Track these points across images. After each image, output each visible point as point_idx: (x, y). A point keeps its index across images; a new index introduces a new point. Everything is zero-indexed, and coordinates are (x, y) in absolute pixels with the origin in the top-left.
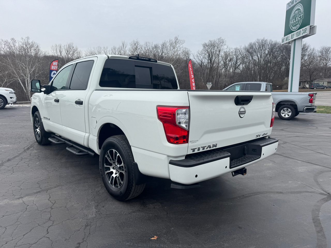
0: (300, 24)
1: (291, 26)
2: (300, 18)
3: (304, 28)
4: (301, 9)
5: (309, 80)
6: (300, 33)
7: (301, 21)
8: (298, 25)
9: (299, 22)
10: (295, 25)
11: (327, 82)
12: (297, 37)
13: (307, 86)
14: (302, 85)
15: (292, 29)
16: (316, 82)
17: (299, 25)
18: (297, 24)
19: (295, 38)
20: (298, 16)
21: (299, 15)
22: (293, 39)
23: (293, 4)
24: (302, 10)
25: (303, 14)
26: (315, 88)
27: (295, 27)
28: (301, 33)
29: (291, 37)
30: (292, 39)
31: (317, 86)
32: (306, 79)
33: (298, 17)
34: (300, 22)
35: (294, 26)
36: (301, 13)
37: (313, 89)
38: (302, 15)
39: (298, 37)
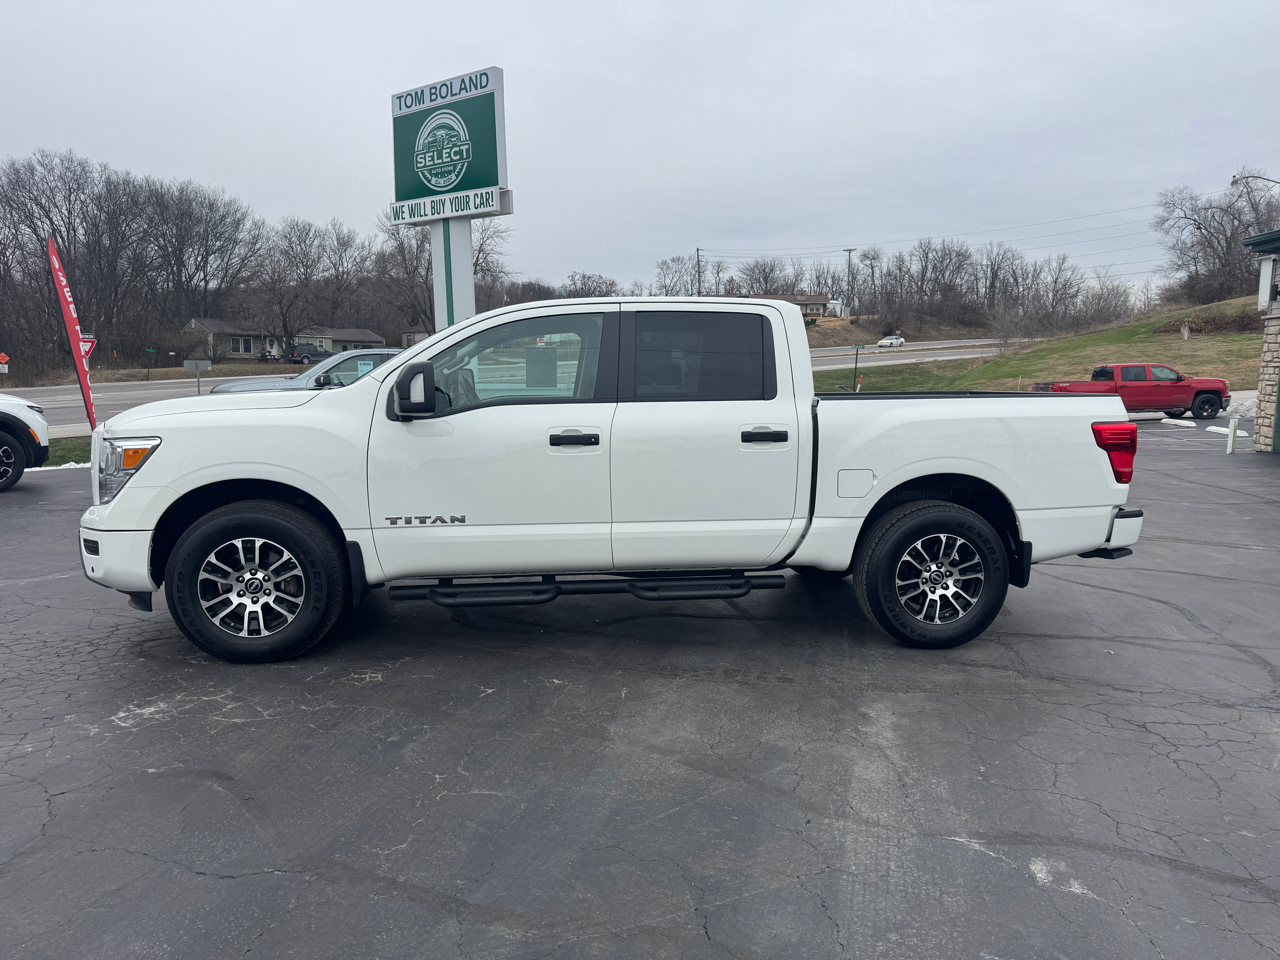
0: (459, 173)
1: (423, 174)
2: (458, 157)
3: (484, 191)
4: (456, 128)
5: (279, 331)
6: (467, 203)
7: (462, 166)
8: (453, 176)
9: (455, 166)
10: (443, 175)
11: (330, 341)
12: (455, 214)
13: (275, 352)
14: (256, 348)
15: (429, 182)
16: (304, 341)
17: (457, 176)
18: (450, 173)
19: (448, 213)
20: (451, 148)
21: (455, 146)
22: (442, 216)
23: (422, 106)
24: (462, 133)
25: (467, 147)
26: (306, 361)
27: (442, 180)
28: (471, 204)
29: (433, 208)
30: (436, 216)
31: (312, 355)
32: (271, 328)
33: (448, 150)
34: (461, 169)
35: (436, 175)
36: (459, 139)
37: (300, 362)
38: (464, 148)
39: (460, 213)
